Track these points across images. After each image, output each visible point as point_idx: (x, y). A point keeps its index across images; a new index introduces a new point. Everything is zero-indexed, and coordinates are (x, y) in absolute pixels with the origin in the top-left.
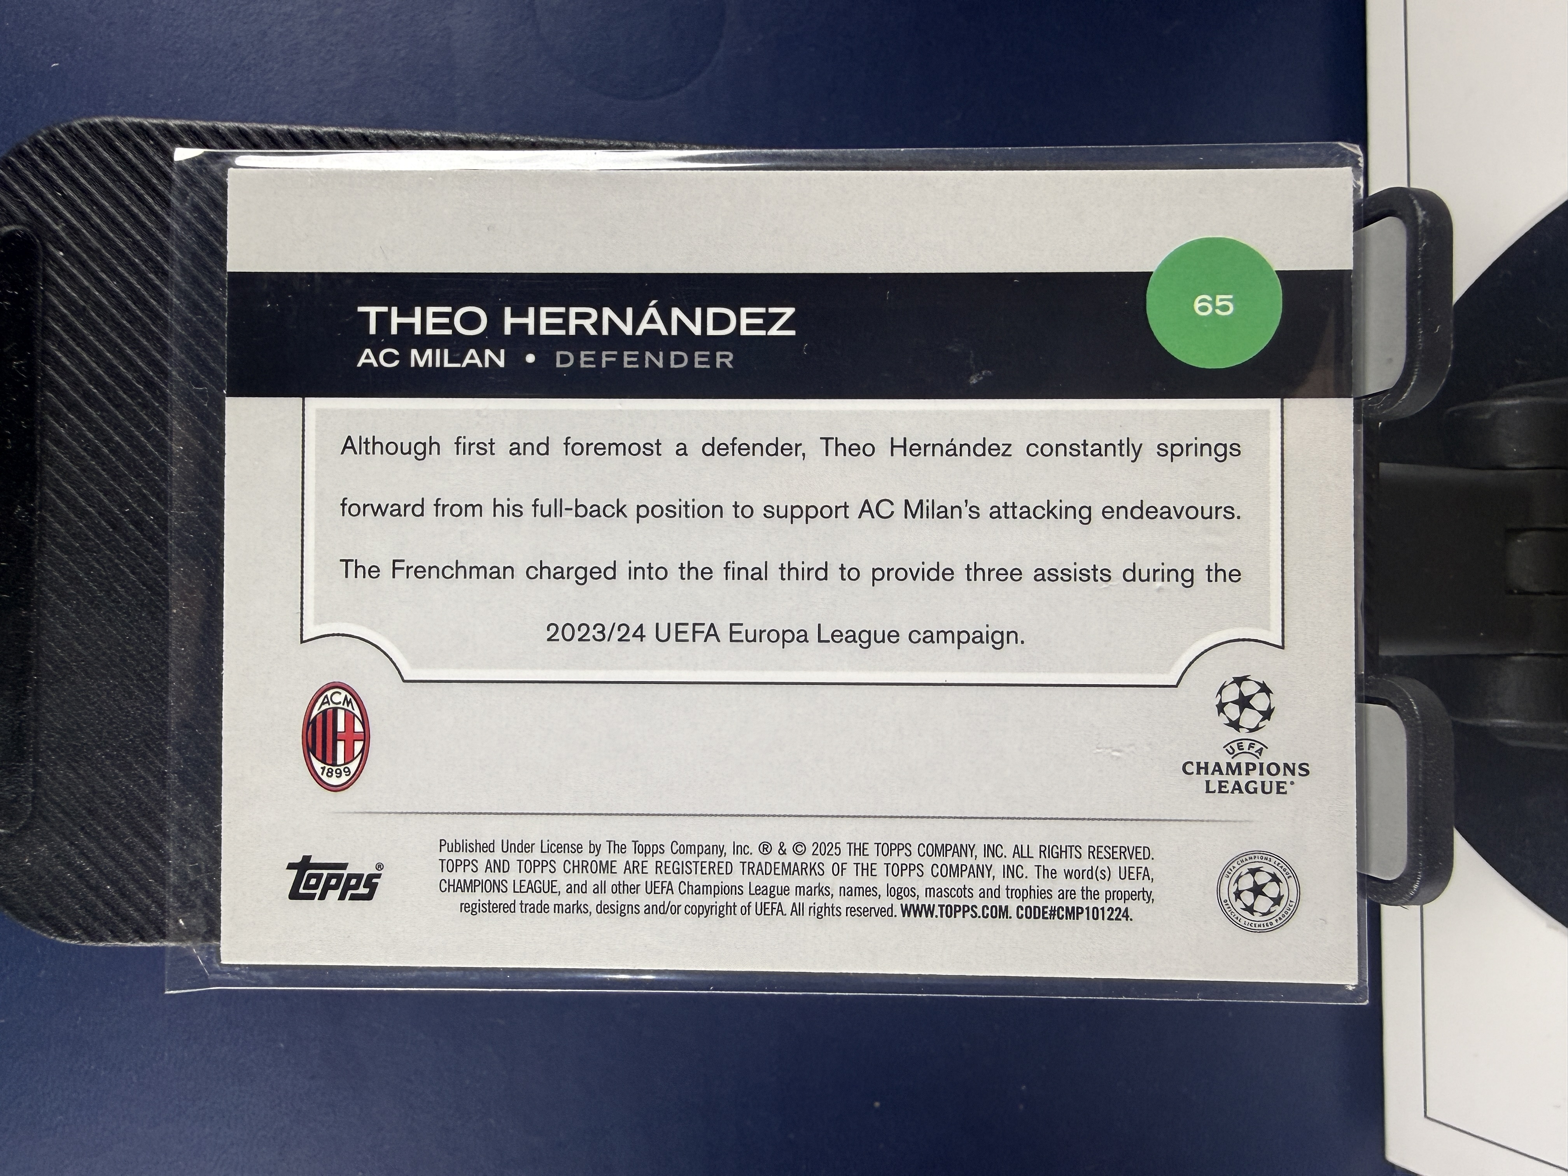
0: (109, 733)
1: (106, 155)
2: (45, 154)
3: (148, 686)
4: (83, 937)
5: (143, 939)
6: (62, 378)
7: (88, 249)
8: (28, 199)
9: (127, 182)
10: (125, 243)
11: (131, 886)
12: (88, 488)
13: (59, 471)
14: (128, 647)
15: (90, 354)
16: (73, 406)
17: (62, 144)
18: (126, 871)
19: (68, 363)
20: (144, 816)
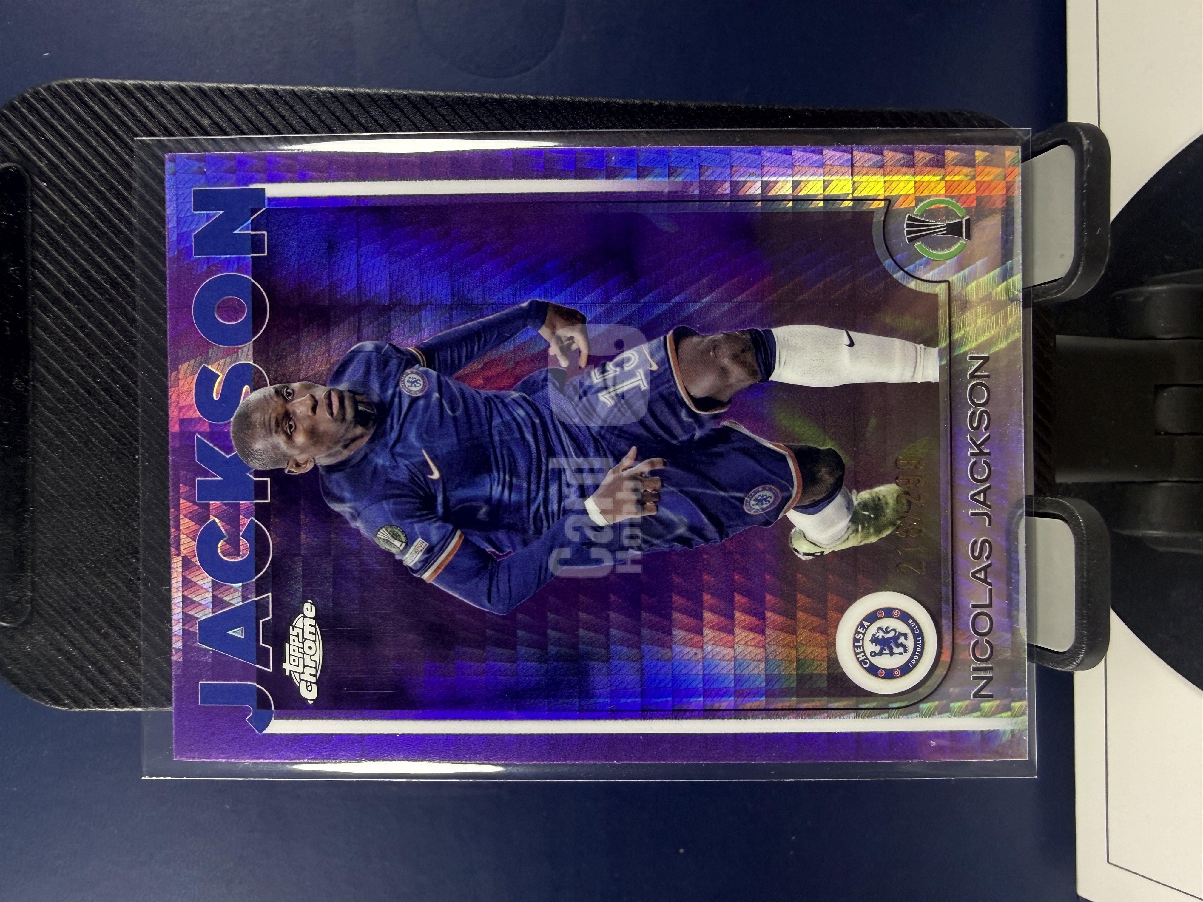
0: (89, 550)
1: (77, 108)
2: (31, 108)
3: (119, 514)
4: (72, 704)
5: (116, 705)
6: (48, 280)
7: (66, 181)
8: (19, 142)
9: (94, 128)
10: (94, 175)
11: (108, 666)
12: (69, 364)
13: (46, 351)
14: (102, 485)
15: (68, 261)
16: (56, 301)
17: (44, 100)
18: (104, 655)
19: (52, 268)
20: (115, 613)
